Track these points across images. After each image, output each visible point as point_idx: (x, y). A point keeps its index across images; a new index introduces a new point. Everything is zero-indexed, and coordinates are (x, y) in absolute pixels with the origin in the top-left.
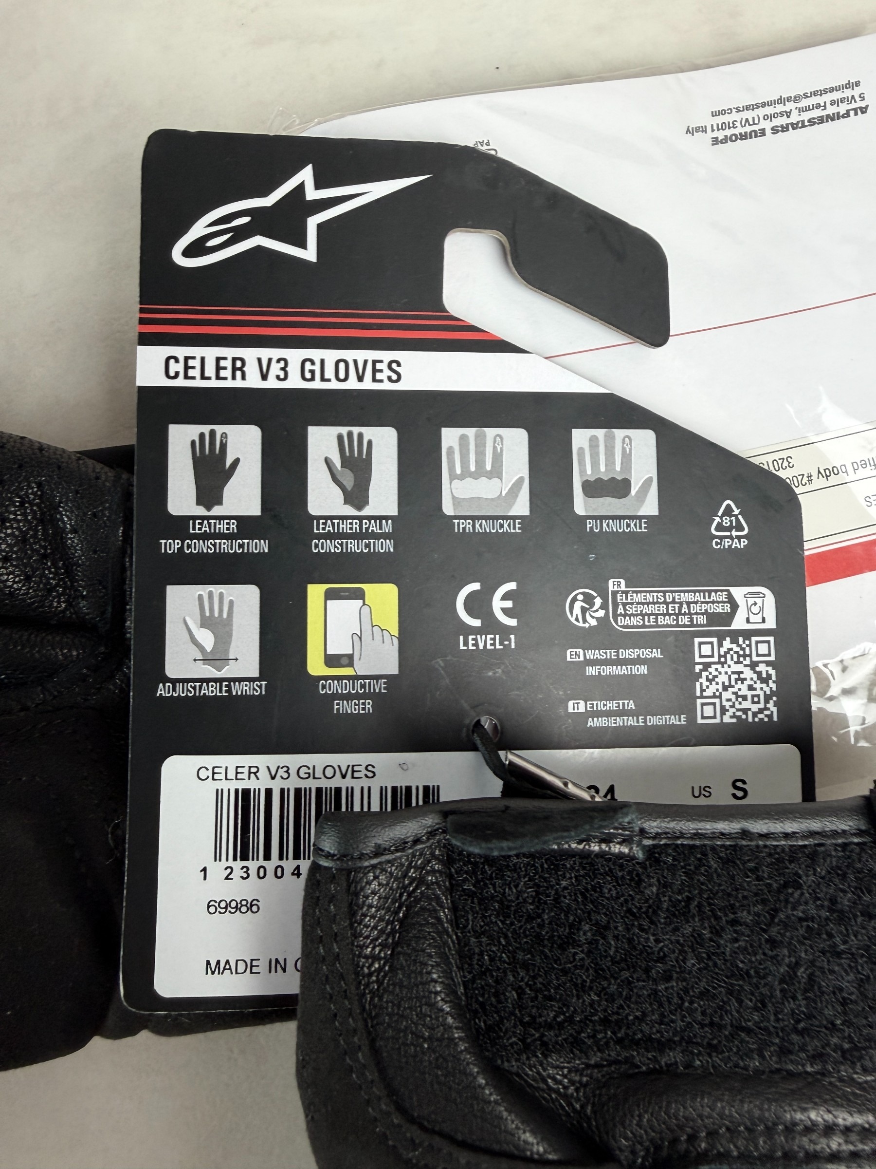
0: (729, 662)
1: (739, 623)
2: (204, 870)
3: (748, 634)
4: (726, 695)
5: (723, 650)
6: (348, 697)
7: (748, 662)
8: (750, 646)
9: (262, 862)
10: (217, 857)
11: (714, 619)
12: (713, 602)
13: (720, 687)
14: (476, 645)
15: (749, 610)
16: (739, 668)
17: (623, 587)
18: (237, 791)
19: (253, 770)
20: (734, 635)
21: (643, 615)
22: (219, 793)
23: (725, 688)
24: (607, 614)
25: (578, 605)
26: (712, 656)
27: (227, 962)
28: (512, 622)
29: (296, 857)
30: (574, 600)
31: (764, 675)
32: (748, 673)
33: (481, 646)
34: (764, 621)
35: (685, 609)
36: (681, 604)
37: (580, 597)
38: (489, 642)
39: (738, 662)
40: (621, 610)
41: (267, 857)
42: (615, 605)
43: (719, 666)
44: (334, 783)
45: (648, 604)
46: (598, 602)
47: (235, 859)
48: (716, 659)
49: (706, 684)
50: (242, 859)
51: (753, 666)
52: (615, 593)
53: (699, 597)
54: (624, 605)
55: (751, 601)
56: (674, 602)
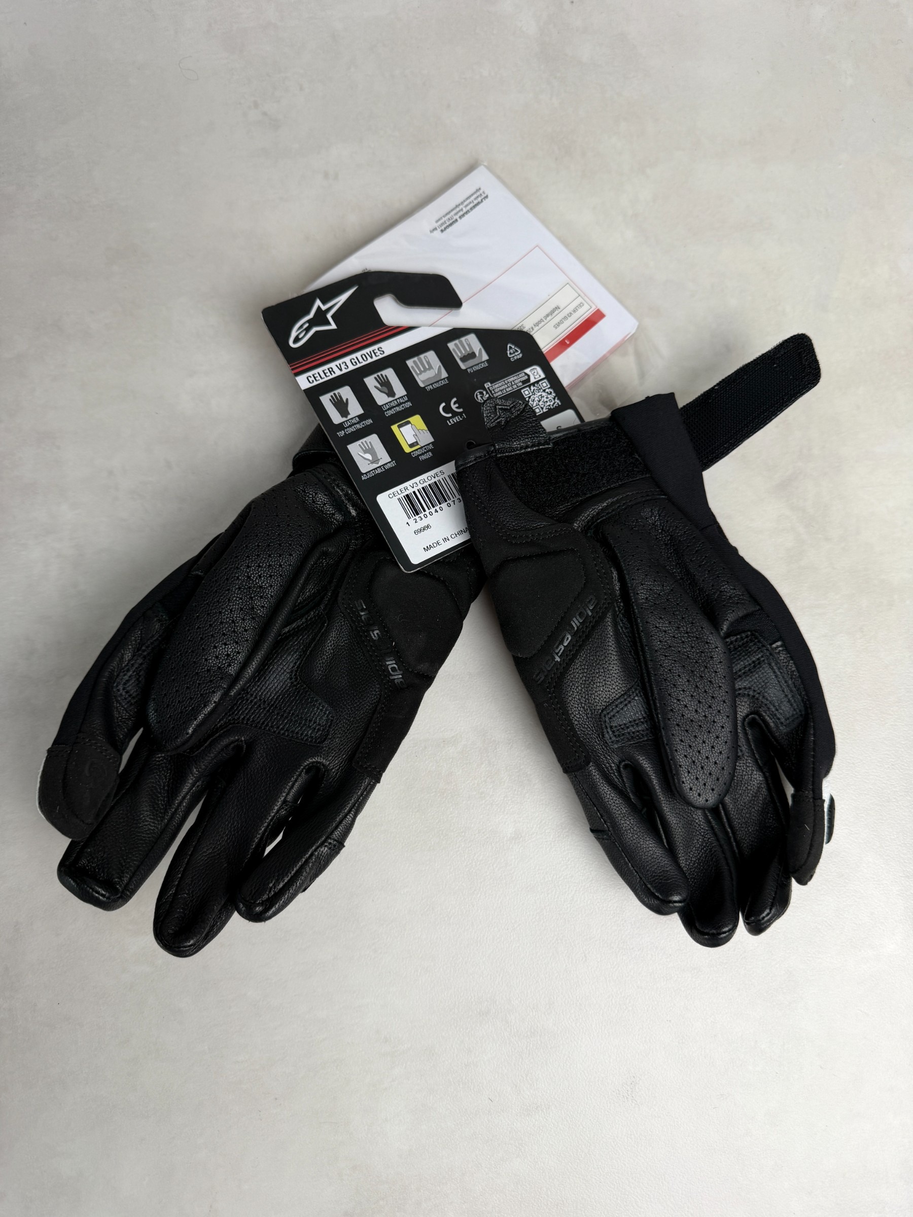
0: (536, 393)
1: (532, 380)
2: (407, 523)
3: (537, 382)
4: (541, 403)
5: (532, 390)
6: (423, 454)
7: (542, 390)
8: (540, 385)
9: (424, 513)
10: (409, 518)
11: (524, 382)
12: (521, 377)
13: (537, 402)
14: (453, 421)
15: (534, 375)
16: (540, 393)
17: (490, 385)
18: (404, 496)
19: (406, 488)
20: (533, 384)
21: (501, 390)
22: (399, 499)
23: (539, 401)
24: (489, 395)
25: (479, 396)
26: (529, 394)
27: (430, 545)
28: (461, 410)
29: (433, 507)
30: (477, 395)
31: (549, 393)
32: (544, 394)
33: (455, 421)
34: (540, 376)
35: (513, 383)
36: (511, 382)
37: (478, 394)
38: (457, 419)
39: (539, 392)
40: (493, 392)
41: (425, 511)
42: (491, 392)
43: (533, 396)
44: (433, 480)
45: (501, 386)
46: (485, 393)
47: (415, 516)
48: (531, 394)
49: (532, 403)
50: (417, 515)
51: (544, 391)
52: (488, 388)
53: (515, 378)
54: (494, 390)
55: (533, 372)
56: (508, 382)
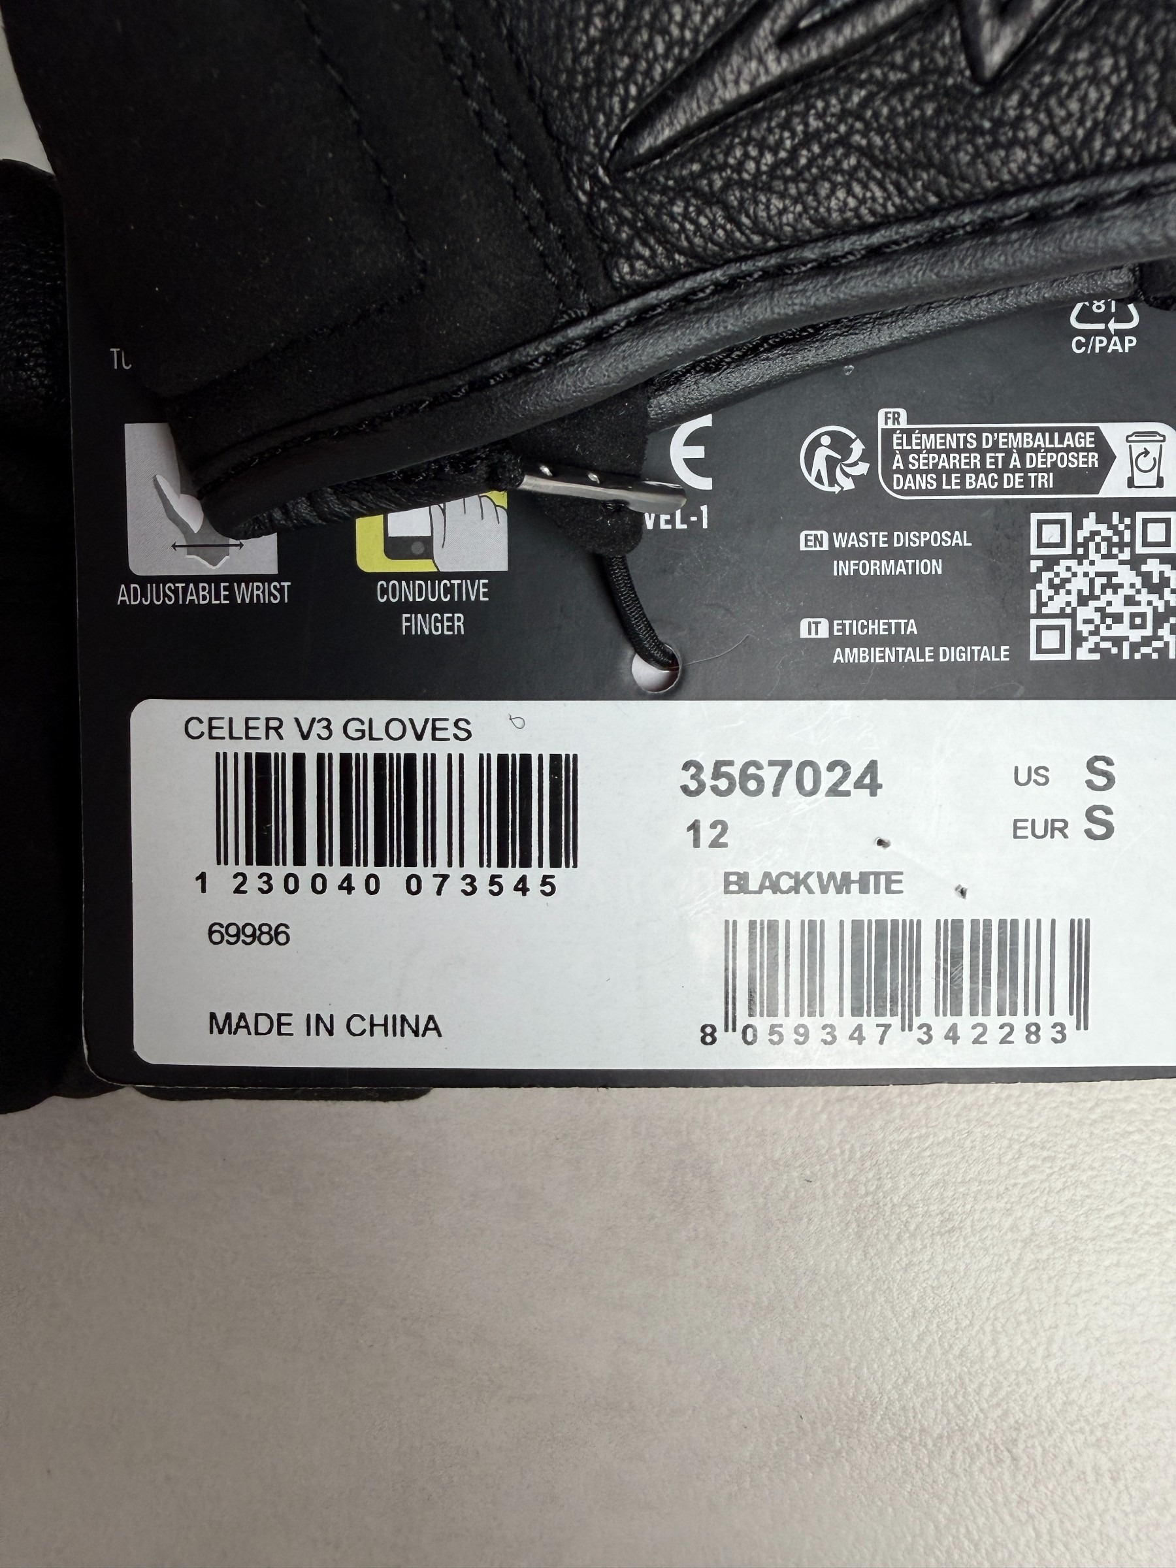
0: (1093, 555)
2: (202, 877)
3: (1129, 507)
4: (1083, 613)
5: (1081, 535)
6: (425, 608)
7: (1126, 555)
8: (1132, 527)
9: (290, 868)
10: (221, 858)
11: (1066, 479)
12: (1068, 450)
13: (1074, 599)
16: (1110, 566)
17: (903, 424)
18: (248, 756)
19: (274, 723)
20: (1104, 509)
21: (937, 471)
22: (220, 760)
24: (873, 469)
25: (821, 454)
26: (1062, 545)
27: (242, 1016)
28: (704, 483)
29: (346, 861)
30: (816, 443)
31: (1156, 579)
32: (1126, 576)
33: (650, 525)
35: (1015, 462)
36: (1008, 453)
38: (663, 518)
39: (1109, 556)
40: (898, 463)
41: (300, 860)
42: (889, 454)
43: (1073, 563)
45: (948, 452)
46: (858, 448)
47: (249, 862)
48: (1068, 550)
49: (1047, 593)
50: (260, 863)
51: (1136, 563)
52: (888, 433)
53: (1040, 441)
54: (905, 454)
56: (995, 448)
